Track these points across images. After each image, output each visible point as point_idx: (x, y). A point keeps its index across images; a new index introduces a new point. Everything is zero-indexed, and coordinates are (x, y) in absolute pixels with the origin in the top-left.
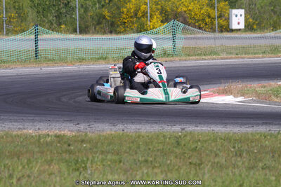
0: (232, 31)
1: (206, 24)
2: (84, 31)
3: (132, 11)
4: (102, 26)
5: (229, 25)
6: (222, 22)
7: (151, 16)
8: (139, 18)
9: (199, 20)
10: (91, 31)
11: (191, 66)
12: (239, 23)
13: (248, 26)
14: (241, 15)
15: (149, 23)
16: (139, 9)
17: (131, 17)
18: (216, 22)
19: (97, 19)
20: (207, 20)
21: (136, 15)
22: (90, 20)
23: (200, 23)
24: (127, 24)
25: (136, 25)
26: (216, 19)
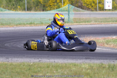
0: (106, 10)
1: (92, 7)
2: (29, 9)
4: (39, 7)
5: (104, 7)
6: (101, 5)
7: (64, 3)
8: (58, 3)
9: (88, 5)
10: (33, 10)
12: (109, 6)
13: (114, 8)
14: (110, 2)
15: (62, 6)
17: (54, 3)
18: (97, 5)
20: (93, 4)
21: (56, 1)
22: (32, 4)
23: (89, 6)
24: (51, 6)
25: (56, 7)
26: (98, 4)
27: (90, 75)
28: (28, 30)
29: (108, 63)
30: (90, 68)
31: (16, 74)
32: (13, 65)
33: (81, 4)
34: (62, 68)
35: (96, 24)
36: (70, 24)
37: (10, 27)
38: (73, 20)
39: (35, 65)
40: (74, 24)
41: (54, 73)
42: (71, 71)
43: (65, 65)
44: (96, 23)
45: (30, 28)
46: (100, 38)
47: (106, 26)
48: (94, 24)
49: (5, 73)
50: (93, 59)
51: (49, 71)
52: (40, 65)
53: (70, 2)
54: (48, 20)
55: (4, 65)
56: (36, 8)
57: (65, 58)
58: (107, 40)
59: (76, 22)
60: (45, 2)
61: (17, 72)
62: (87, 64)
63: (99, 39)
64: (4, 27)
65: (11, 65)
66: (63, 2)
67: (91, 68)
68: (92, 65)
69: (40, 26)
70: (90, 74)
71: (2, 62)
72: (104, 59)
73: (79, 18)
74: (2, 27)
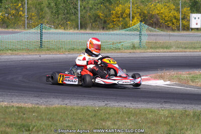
0: (192, 29)
1: (173, 24)
2: (83, 26)
3: (119, 13)
4: (97, 23)
5: (189, 25)
6: (185, 23)
7: (133, 18)
8: (124, 18)
9: (168, 21)
10: (89, 27)
12: (197, 24)
14: (199, 18)
15: (131, 22)
16: (125, 12)
17: (119, 17)
18: (181, 22)
19: (93, 18)
20: (174, 21)
21: (122, 16)
22: (88, 18)
23: (168, 23)
24: (115, 22)
25: (122, 23)
26: (181, 20)
27: (171, 125)
29: (193, 109)
30: (170, 115)
31: (79, 121)
32: (74, 110)
33: (157, 19)
34: (135, 114)
35: (177, 52)
36: (143, 51)
37: (60, 54)
38: (146, 44)
39: (101, 110)
40: (148, 50)
41: (125, 121)
42: (147, 118)
43: (138, 111)
44: (179, 50)
46: (184, 73)
47: (192, 55)
48: (176, 52)
49: (65, 120)
50: (174, 103)
51: (120, 118)
52: (108, 110)
53: (142, 16)
54: (110, 44)
55: (63, 110)
56: (93, 25)
57: (138, 101)
58: (193, 75)
59: (151, 48)
60: (106, 17)
61: (79, 119)
62: (166, 110)
63: (182, 74)
64: (52, 53)
65: (71, 110)
66: (131, 16)
67: (172, 116)
68: (173, 112)
70: (170, 123)
71: (59, 106)
72: (188, 104)
73: (154, 41)
74: (50, 54)
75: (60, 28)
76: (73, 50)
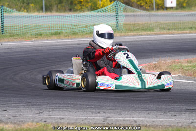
11: (129, 42)
12: (172, 3)
28: (56, 45)
37: (26, 41)
38: (124, 26)
45: (58, 42)
54: (83, 27)
56: (59, 7)
64: (16, 40)
69: (75, 38)
74: (13, 41)
75: (23, 11)
76: (41, 35)
